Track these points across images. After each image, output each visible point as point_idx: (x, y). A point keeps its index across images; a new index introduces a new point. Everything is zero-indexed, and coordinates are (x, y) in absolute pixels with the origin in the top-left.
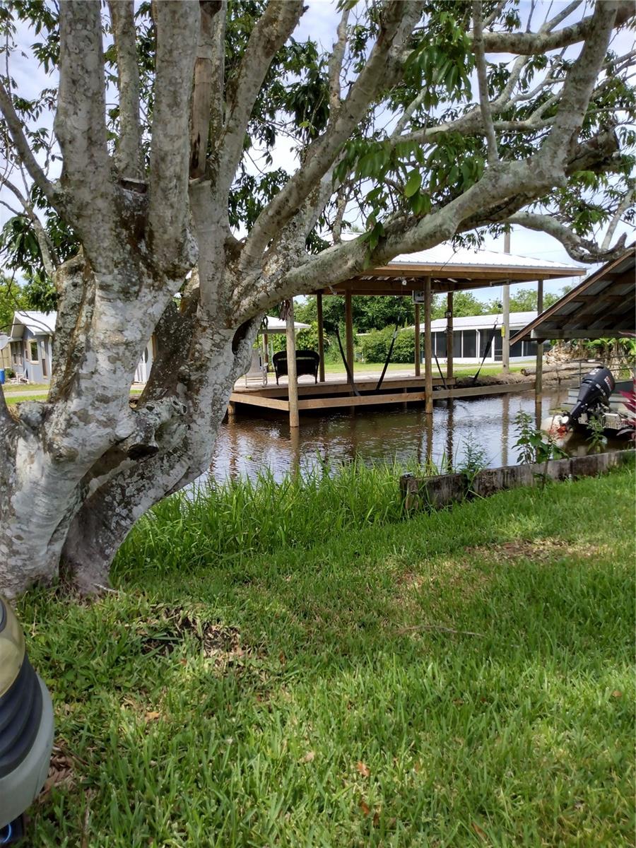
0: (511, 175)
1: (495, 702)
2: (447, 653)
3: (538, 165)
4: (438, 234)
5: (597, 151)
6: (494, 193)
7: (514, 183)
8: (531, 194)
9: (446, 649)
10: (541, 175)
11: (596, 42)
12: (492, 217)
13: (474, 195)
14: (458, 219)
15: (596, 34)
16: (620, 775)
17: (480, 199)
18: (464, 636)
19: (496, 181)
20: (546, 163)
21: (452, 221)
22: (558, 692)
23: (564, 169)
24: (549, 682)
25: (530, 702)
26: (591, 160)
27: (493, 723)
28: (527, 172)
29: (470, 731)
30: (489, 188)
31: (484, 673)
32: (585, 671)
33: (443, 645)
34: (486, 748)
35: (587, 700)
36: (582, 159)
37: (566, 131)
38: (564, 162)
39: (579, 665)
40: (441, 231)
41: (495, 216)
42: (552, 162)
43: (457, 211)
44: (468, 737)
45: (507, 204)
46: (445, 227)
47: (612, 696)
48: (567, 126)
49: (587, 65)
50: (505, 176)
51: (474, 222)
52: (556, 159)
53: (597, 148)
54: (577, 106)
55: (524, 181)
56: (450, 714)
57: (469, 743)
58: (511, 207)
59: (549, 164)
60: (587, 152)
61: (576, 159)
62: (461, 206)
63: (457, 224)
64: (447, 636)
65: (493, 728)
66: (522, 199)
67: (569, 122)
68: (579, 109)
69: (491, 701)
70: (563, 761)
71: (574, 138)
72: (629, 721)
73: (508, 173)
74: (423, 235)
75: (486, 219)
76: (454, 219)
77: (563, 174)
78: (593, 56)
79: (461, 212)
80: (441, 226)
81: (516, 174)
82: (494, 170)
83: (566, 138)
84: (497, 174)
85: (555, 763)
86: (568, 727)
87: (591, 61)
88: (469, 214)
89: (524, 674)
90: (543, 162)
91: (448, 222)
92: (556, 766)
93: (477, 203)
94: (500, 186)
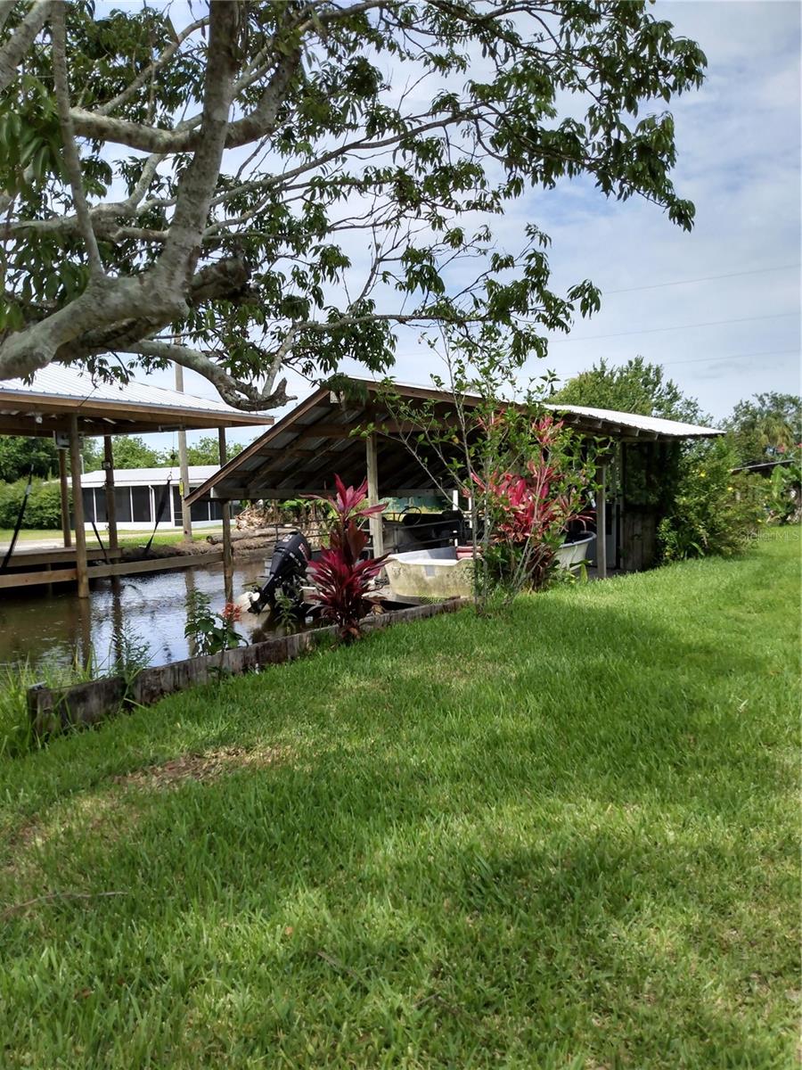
0: (119, 294)
1: (136, 981)
2: (75, 928)
3: (152, 286)
4: (29, 359)
5: (226, 279)
6: (101, 313)
7: (124, 304)
8: (155, 321)
9: (73, 924)
10: (157, 298)
11: (207, 153)
12: (109, 344)
13: (74, 314)
14: (56, 342)
15: (206, 144)
16: (287, 1031)
17: (83, 319)
18: (101, 899)
19: (102, 299)
20: (162, 284)
21: (45, 343)
22: (220, 947)
23: (185, 295)
24: (209, 936)
25: (182, 968)
26: (221, 288)
27: (131, 1010)
28: (139, 292)
29: (95, 1031)
30: (94, 306)
31: (123, 945)
32: (254, 911)
33: (70, 919)
34: (117, 1051)
35: (255, 947)
36: (211, 286)
37: (183, 249)
38: (184, 285)
39: (247, 906)
40: (32, 355)
41: (112, 343)
42: (170, 285)
43: (53, 331)
44: (92, 1040)
45: (126, 329)
46: (37, 350)
47: (285, 935)
48: (183, 244)
49: (200, 177)
50: (113, 294)
51: (86, 349)
52: (173, 282)
53: (225, 276)
54: (193, 222)
55: (137, 303)
56: (69, 1014)
57: (95, 1048)
58: (132, 333)
59: (166, 286)
60: (216, 278)
61: (204, 284)
62: (58, 326)
63: (55, 348)
64: (77, 904)
65: (131, 1017)
66: (144, 326)
67: (185, 238)
68: (194, 226)
69: (131, 979)
70: (220, 1036)
71: (193, 259)
72: (302, 960)
73: (116, 291)
74: (9, 357)
75: (102, 346)
76: (49, 341)
77: (183, 301)
78: (204, 168)
79: (59, 333)
80: (32, 348)
81: (126, 293)
82: (98, 285)
83: (184, 258)
84: (103, 291)
85: (210, 1042)
86: (229, 988)
87: (204, 174)
88: (70, 337)
89: (177, 932)
90: (158, 282)
91: (42, 344)
92: (213, 1045)
93: (80, 323)
94: (108, 306)
